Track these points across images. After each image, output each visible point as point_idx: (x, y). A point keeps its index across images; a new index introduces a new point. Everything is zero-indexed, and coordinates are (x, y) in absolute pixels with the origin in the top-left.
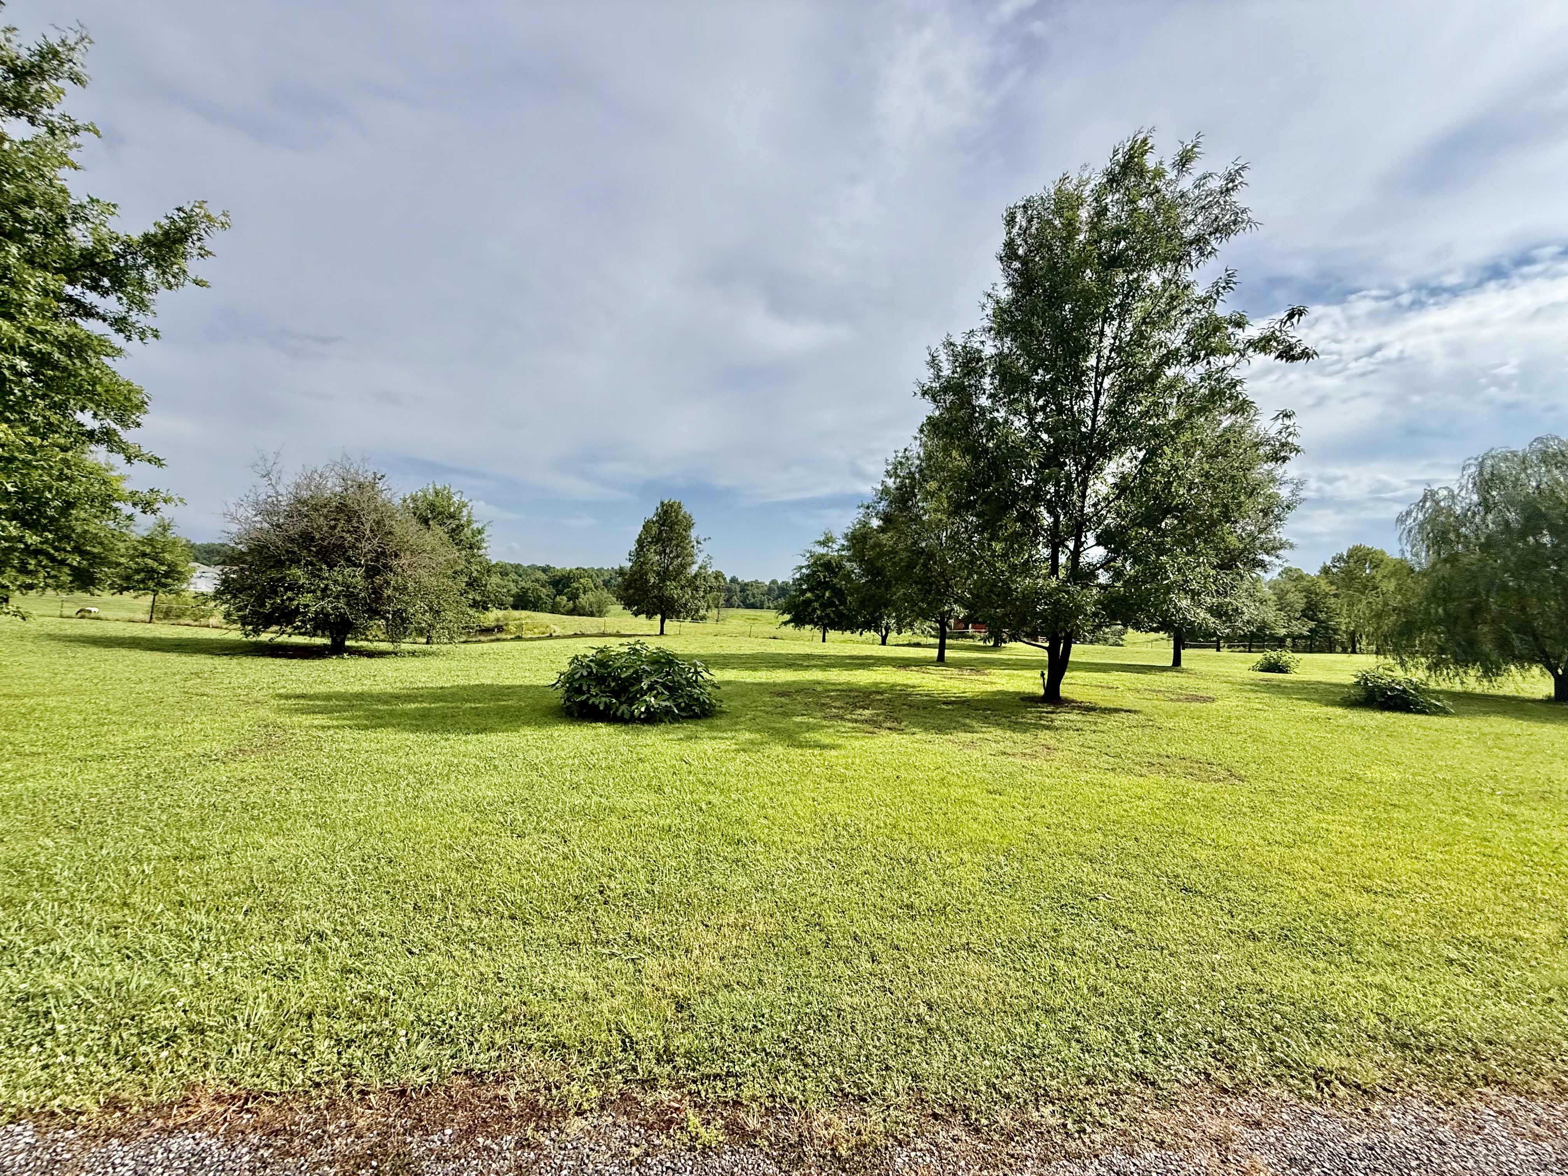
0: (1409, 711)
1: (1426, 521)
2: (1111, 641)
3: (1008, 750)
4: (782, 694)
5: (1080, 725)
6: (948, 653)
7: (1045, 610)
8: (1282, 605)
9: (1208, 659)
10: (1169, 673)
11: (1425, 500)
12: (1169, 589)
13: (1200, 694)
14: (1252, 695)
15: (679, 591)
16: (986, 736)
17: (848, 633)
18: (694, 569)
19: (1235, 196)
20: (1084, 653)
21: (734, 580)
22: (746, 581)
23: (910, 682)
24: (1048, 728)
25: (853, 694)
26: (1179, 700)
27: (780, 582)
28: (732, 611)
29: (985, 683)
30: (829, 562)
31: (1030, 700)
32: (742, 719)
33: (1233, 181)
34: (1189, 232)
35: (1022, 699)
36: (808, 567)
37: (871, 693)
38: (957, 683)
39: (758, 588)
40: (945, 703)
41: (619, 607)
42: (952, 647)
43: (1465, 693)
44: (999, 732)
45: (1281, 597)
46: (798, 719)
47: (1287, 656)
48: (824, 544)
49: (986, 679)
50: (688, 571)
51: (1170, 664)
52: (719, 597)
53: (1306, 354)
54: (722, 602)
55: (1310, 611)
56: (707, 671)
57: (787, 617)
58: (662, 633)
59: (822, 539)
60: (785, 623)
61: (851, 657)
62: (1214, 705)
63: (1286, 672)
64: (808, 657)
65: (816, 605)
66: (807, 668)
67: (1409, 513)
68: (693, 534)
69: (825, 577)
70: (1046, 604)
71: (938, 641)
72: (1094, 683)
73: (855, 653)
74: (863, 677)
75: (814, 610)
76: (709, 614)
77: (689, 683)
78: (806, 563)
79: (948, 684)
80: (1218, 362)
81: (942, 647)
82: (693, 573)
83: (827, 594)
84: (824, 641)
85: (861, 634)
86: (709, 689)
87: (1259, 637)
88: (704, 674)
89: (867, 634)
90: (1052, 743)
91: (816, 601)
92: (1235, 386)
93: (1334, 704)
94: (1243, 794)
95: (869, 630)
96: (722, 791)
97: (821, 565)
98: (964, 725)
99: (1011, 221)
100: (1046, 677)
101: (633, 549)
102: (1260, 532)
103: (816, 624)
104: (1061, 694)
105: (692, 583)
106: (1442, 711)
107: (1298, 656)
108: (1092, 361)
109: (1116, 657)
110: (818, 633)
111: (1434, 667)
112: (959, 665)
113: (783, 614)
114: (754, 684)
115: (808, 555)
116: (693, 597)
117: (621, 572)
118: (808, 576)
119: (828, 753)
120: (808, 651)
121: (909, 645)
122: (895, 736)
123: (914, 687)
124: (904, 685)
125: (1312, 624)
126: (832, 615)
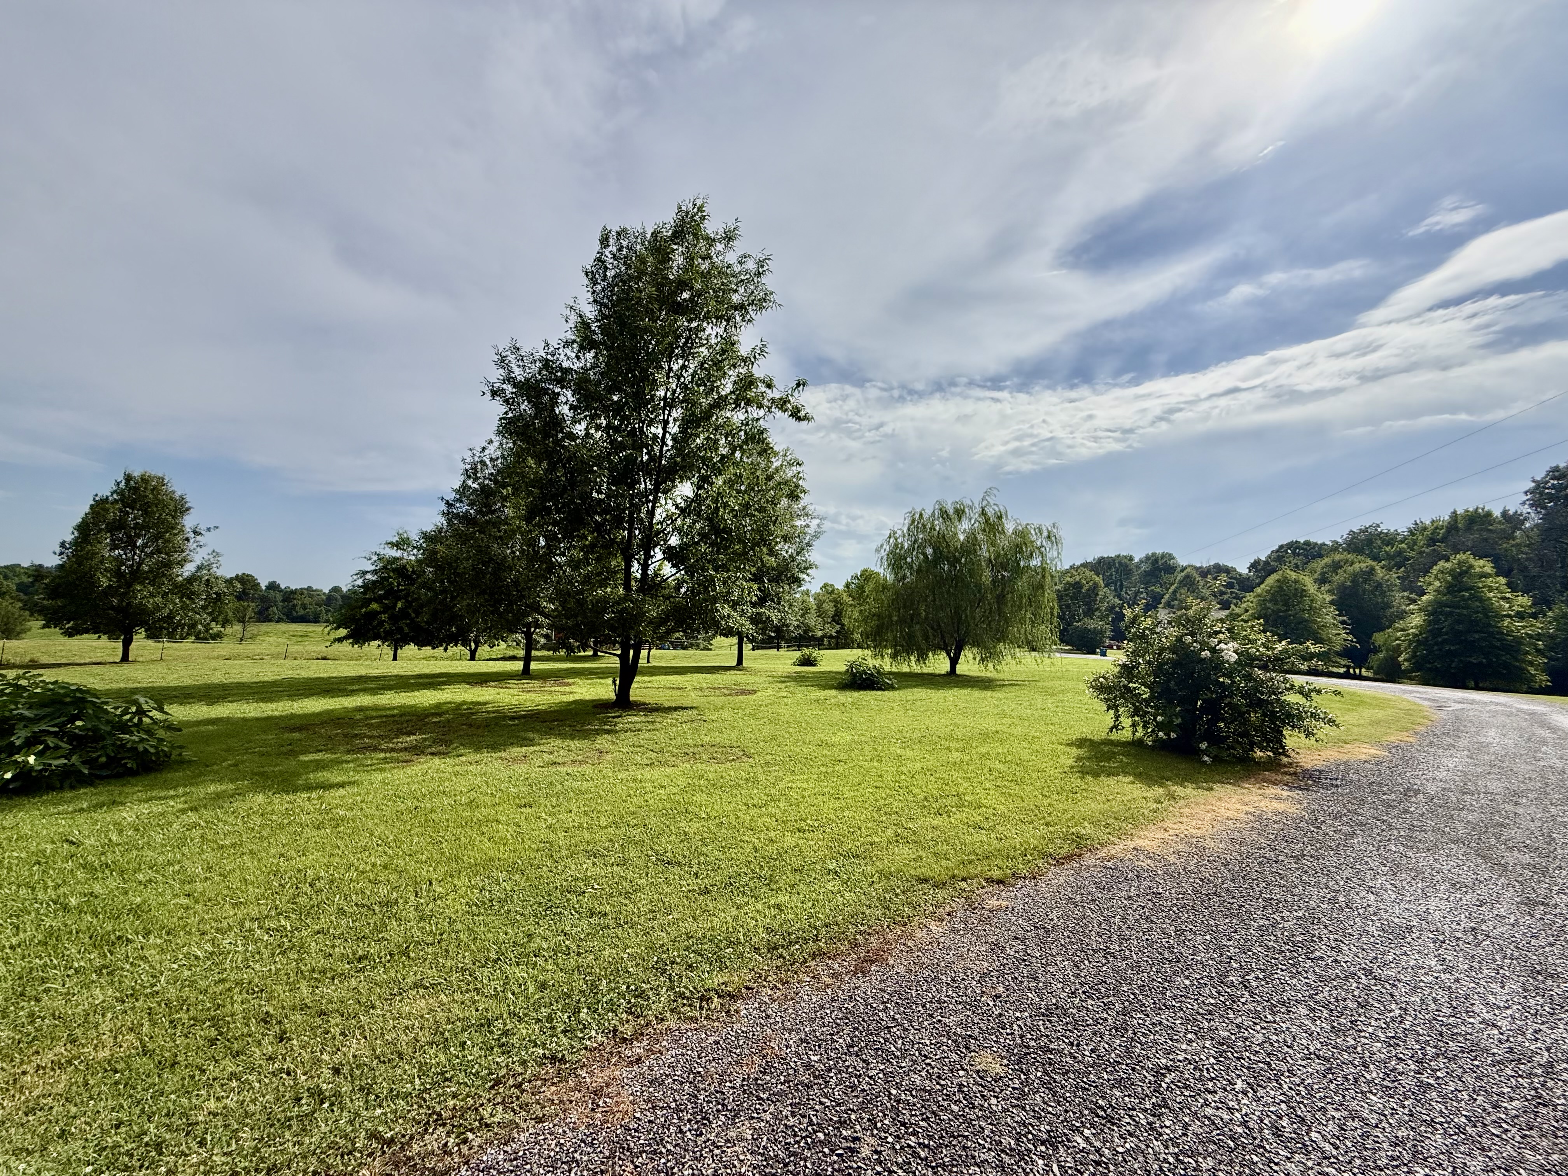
0: (873, 689)
1: (891, 552)
2: (702, 646)
3: (560, 760)
4: (299, 729)
5: (638, 726)
6: (534, 665)
7: (611, 618)
8: (821, 612)
9: (768, 658)
10: (732, 672)
11: (890, 537)
12: (715, 600)
13: (748, 688)
14: (782, 686)
15: (159, 599)
16: (542, 748)
17: (427, 650)
18: (189, 569)
19: (764, 279)
20: (675, 658)
21: (273, 586)
22: (293, 587)
23: (480, 699)
24: (608, 732)
25: (404, 718)
26: (730, 695)
27: (345, 589)
28: (265, 627)
29: (564, 693)
30: (405, 567)
31: (601, 706)
32: (215, 767)
33: (762, 266)
34: (735, 298)
35: (595, 706)
36: (374, 572)
37: (427, 716)
38: (533, 696)
39: (311, 596)
40: (513, 718)
41: (36, 624)
42: (538, 659)
43: (910, 673)
44: (558, 742)
45: (819, 606)
46: (303, 758)
47: (816, 653)
48: (397, 545)
49: (567, 689)
50: (177, 570)
51: (735, 664)
52: (245, 609)
53: (806, 418)
54: (249, 613)
55: (837, 617)
56: (161, 710)
57: (343, 632)
58: (125, 658)
59: (395, 539)
60: (340, 640)
61: (419, 676)
62: (753, 697)
63: (814, 665)
64: (360, 679)
65: (384, 617)
66: (352, 693)
67: (882, 546)
68: (188, 522)
69: (399, 585)
70: (613, 612)
71: (522, 653)
72: (668, 685)
73: (427, 671)
74: (426, 698)
75: (381, 623)
76: (229, 630)
77: (124, 728)
78: (373, 568)
79: (524, 696)
80: (755, 412)
81: (527, 659)
82: (186, 574)
83: (399, 605)
84: (395, 658)
85: (446, 650)
86: (161, 733)
87: (804, 638)
88: (156, 714)
89: (453, 650)
90: (607, 746)
91: (384, 613)
92: (762, 433)
93: (831, 687)
94: (743, 769)
95: (456, 645)
96: (122, 873)
97: (394, 570)
98: (524, 739)
99: (604, 241)
100: (618, 682)
101: (69, 538)
102: (798, 554)
103: (384, 640)
104: (631, 699)
105: (185, 589)
106: (891, 688)
107: (822, 652)
108: (661, 393)
109: (701, 660)
110: (388, 651)
111: (894, 656)
112: (544, 676)
113: (337, 628)
114: (257, 719)
115: (375, 558)
116: (184, 607)
117: (38, 572)
118: (374, 582)
119: (328, 795)
120: (363, 672)
121: (504, 659)
122: (437, 761)
123: (486, 703)
124: (472, 703)
125: (838, 627)
126: (406, 629)
